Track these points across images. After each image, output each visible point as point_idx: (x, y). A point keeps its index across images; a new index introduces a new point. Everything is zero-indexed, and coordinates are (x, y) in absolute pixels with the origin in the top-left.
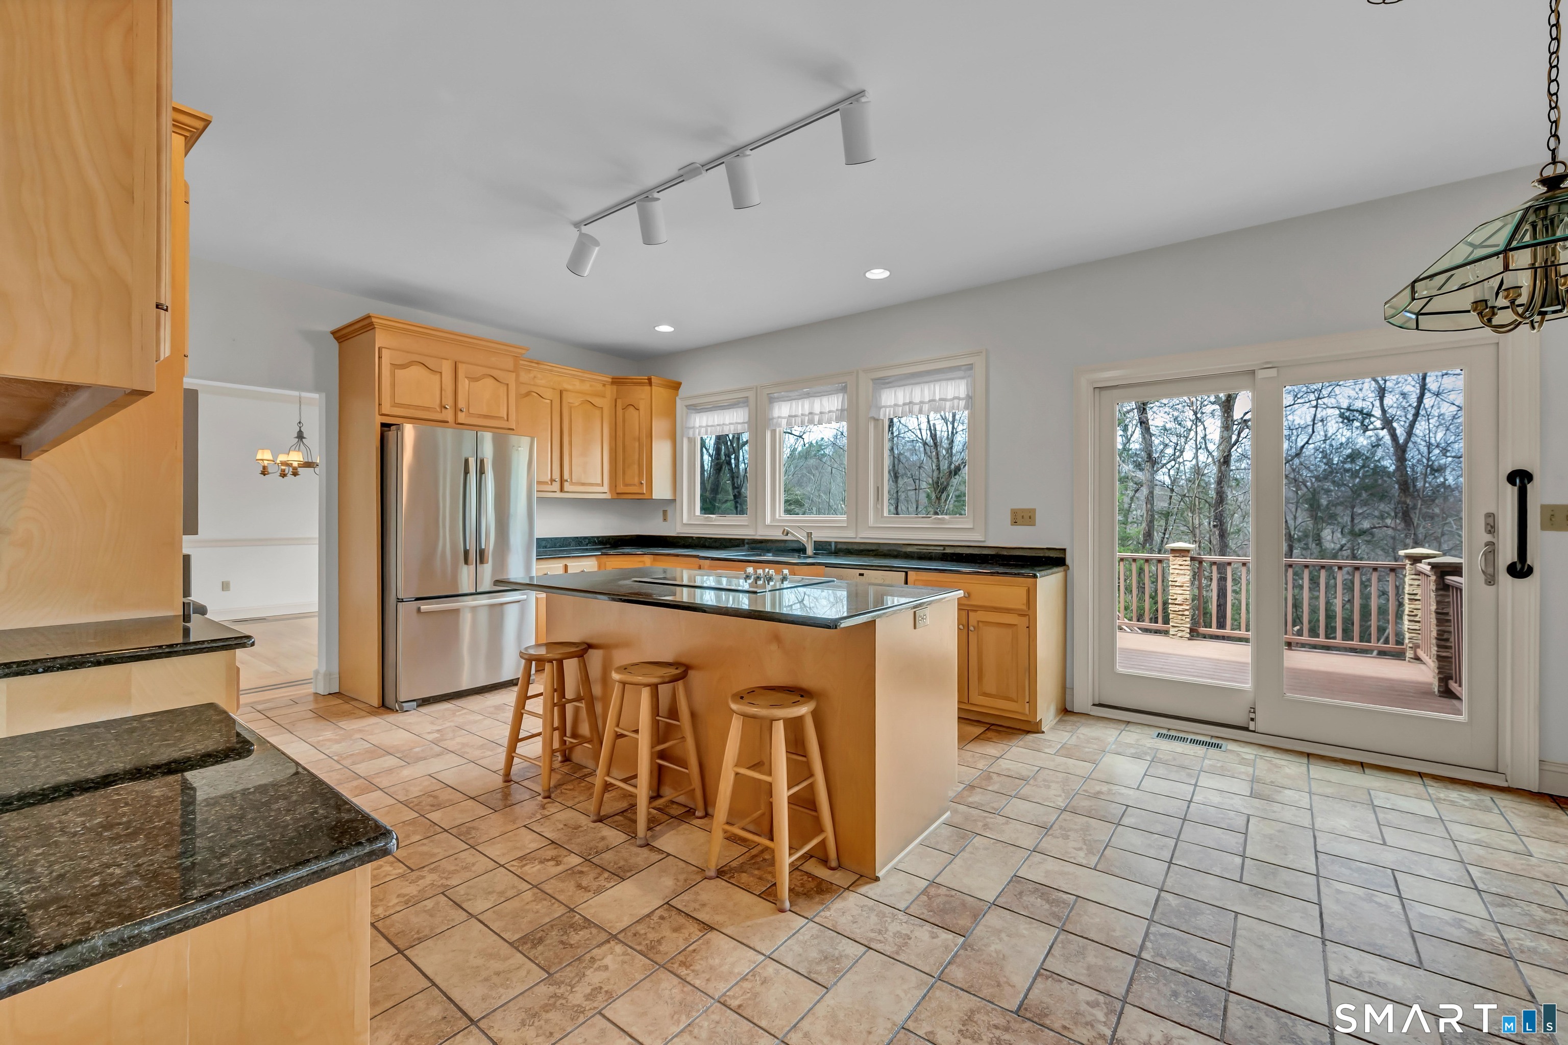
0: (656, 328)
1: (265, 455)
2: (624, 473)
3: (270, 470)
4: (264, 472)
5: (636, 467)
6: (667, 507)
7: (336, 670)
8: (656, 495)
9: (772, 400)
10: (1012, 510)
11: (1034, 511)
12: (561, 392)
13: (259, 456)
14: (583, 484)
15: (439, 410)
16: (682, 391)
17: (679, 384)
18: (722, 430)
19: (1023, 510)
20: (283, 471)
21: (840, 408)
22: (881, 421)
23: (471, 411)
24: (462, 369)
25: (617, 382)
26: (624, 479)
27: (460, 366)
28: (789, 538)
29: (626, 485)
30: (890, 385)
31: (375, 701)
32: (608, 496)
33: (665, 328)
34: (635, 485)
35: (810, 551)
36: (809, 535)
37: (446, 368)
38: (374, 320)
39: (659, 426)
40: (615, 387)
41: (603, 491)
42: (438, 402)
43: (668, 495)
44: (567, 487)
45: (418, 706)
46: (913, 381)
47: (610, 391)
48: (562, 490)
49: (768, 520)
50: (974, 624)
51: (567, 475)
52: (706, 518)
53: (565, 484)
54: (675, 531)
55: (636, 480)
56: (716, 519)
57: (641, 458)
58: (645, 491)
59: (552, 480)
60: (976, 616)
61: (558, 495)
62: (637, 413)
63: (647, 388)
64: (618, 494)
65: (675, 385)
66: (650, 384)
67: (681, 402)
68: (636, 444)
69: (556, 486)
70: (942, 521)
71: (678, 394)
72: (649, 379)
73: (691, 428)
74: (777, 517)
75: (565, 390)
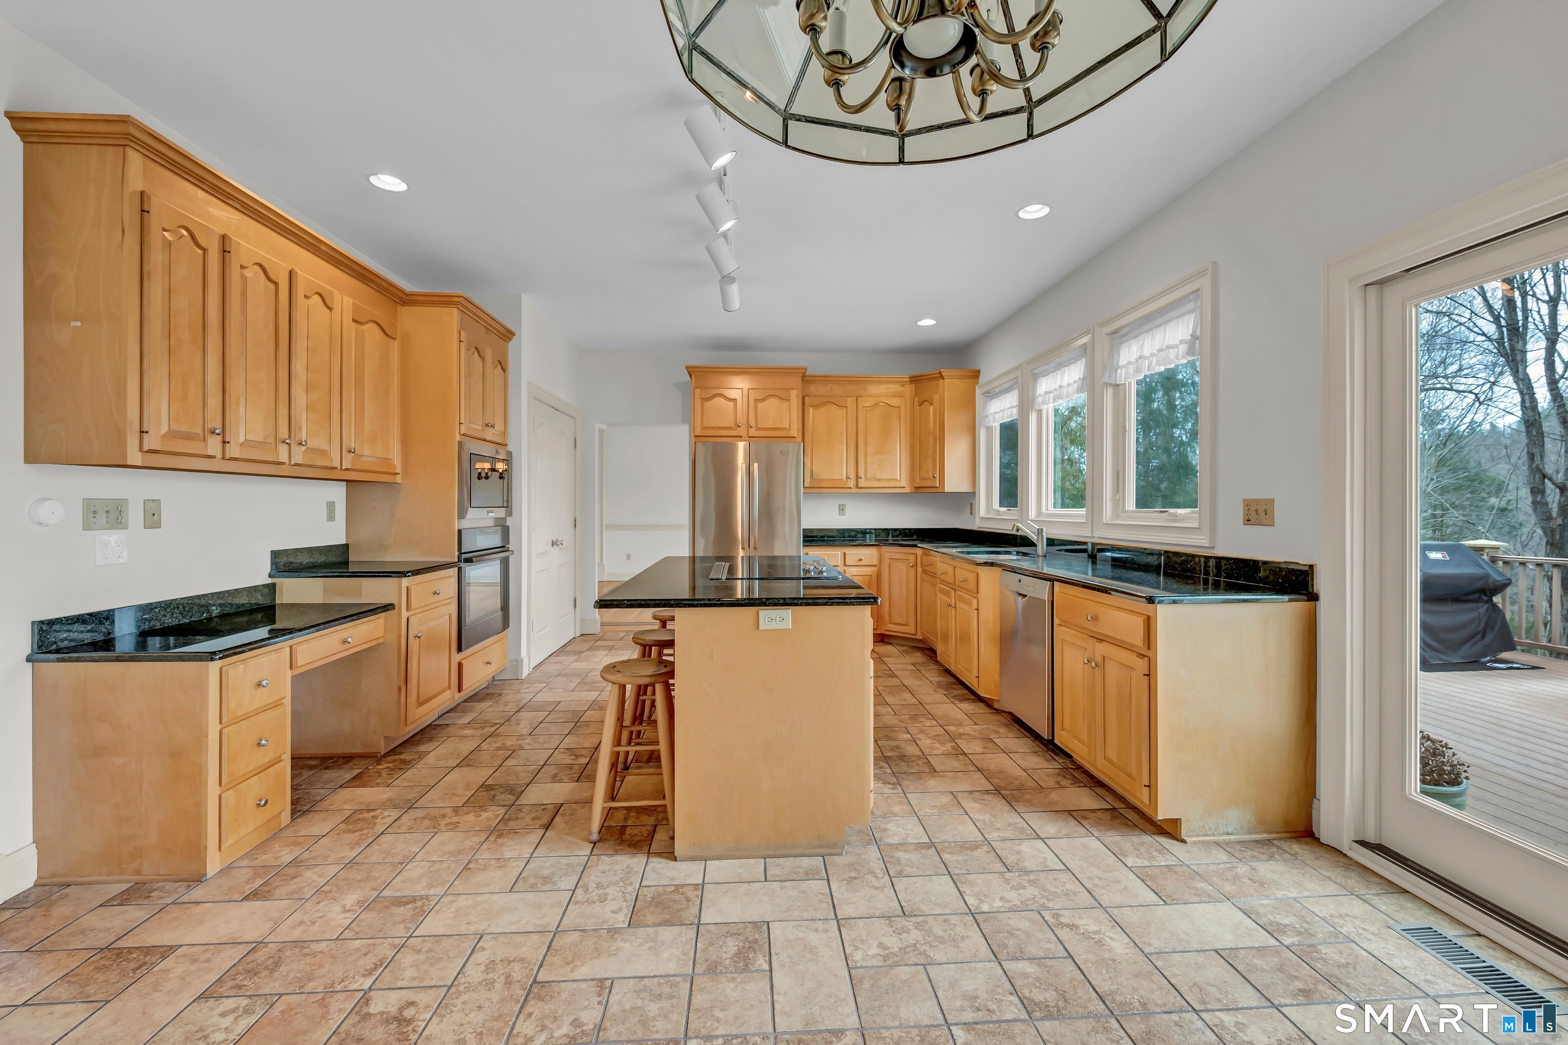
0: (919, 323)
2: (920, 467)
5: (930, 460)
6: (967, 500)
8: (949, 487)
9: (1035, 378)
10: (1244, 500)
11: (1272, 501)
12: (857, 398)
14: (879, 480)
15: (734, 428)
16: (983, 379)
17: (979, 372)
18: (1005, 415)
19: (1257, 501)
21: (1082, 376)
22: (1121, 387)
23: (760, 425)
24: (752, 393)
25: (915, 380)
26: (920, 473)
27: (750, 390)
28: (1019, 533)
29: (922, 479)
30: (1127, 337)
32: (907, 490)
33: (927, 322)
34: (929, 479)
35: (1041, 548)
36: (1040, 532)
39: (952, 418)
40: (913, 386)
42: (734, 421)
43: (965, 488)
44: (862, 483)
46: (1146, 328)
47: (909, 389)
48: (857, 486)
49: (1032, 514)
50: (1099, 658)
51: (861, 473)
52: (998, 511)
53: (860, 480)
54: (976, 525)
55: (930, 475)
56: (1003, 513)
57: (934, 452)
58: (938, 485)
59: (848, 478)
60: (1101, 649)
61: (854, 490)
62: (932, 408)
63: (941, 382)
64: (916, 488)
65: (976, 375)
66: (942, 377)
67: (978, 391)
68: (931, 439)
69: (851, 483)
70: (1175, 517)
71: (978, 383)
72: (940, 373)
73: (987, 416)
74: (1044, 510)
75: (861, 396)
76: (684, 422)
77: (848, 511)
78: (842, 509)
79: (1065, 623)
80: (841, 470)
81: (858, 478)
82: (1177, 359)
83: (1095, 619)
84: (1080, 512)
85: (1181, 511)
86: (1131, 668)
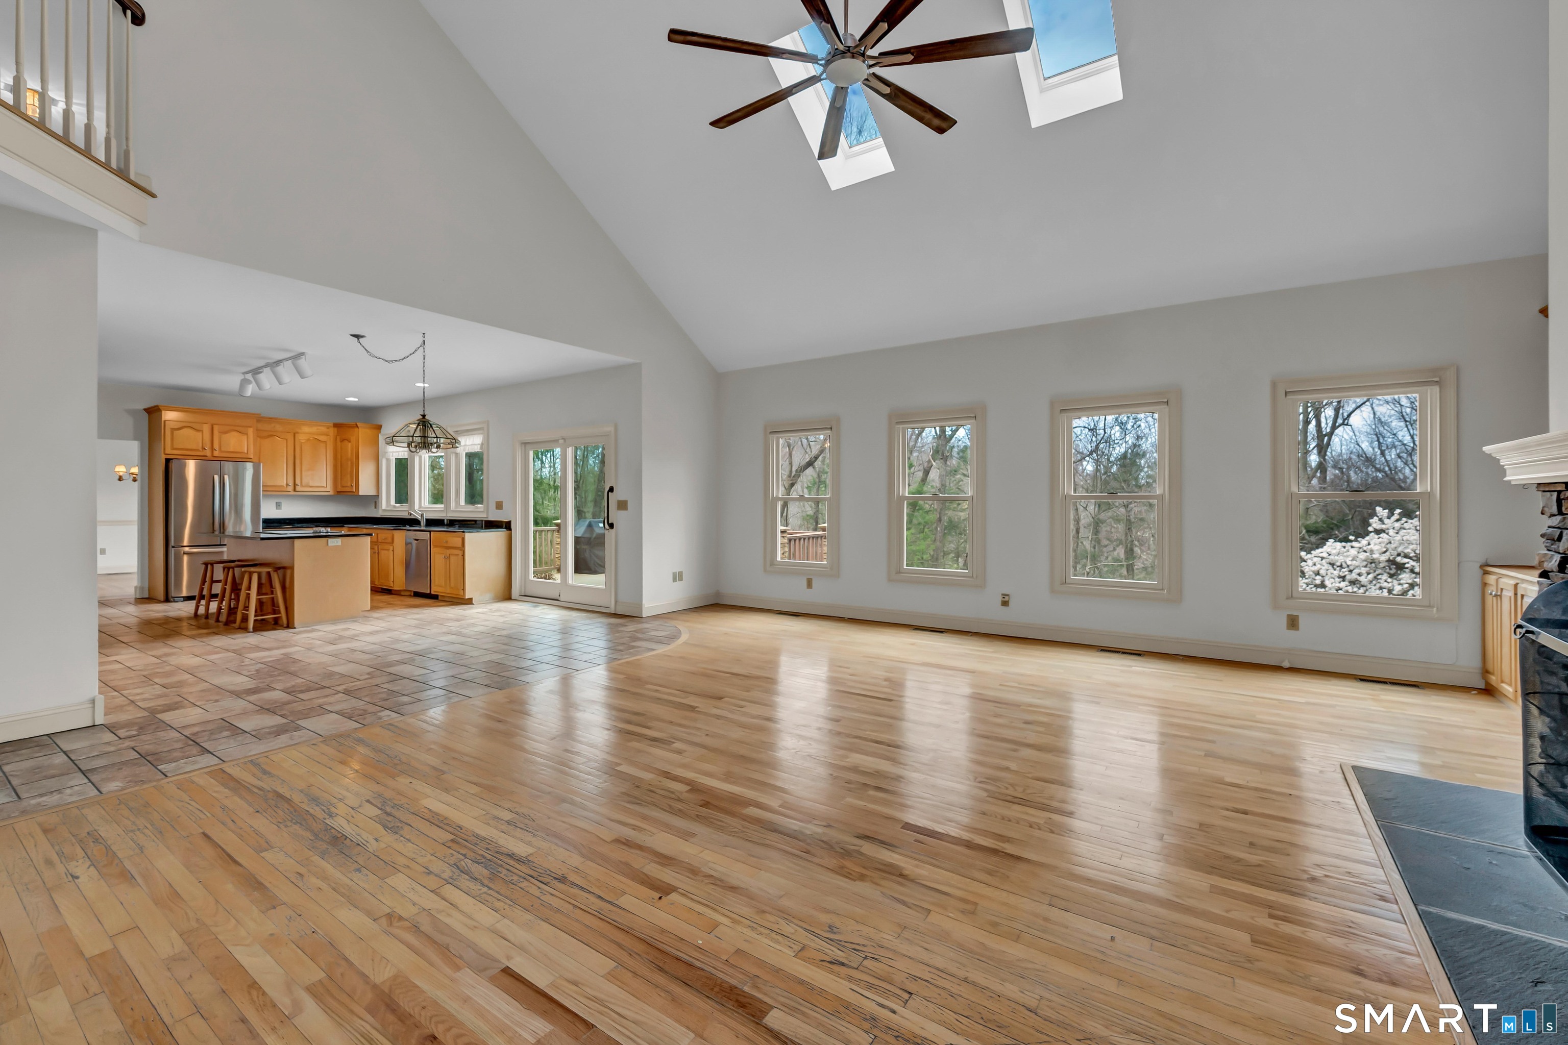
1: (121, 469)
2: (341, 480)
3: (124, 478)
4: (120, 479)
5: (349, 476)
6: (374, 500)
7: (147, 586)
8: (362, 492)
10: (496, 502)
11: (505, 503)
12: (294, 434)
13: (117, 469)
14: (311, 487)
15: (201, 450)
16: (383, 430)
17: (381, 426)
18: (399, 455)
19: (499, 502)
20: (135, 478)
23: (223, 449)
24: (216, 428)
25: (338, 426)
26: (341, 483)
27: (215, 426)
28: (412, 517)
29: (343, 487)
30: (460, 435)
31: (162, 597)
32: (331, 493)
33: (352, 399)
34: (347, 487)
35: (423, 523)
36: (422, 515)
37: (206, 429)
38: (160, 407)
39: (364, 452)
40: (336, 429)
41: (329, 489)
42: (201, 445)
43: (372, 492)
44: (298, 488)
45: (184, 601)
46: (467, 434)
47: (332, 431)
48: (295, 490)
49: (417, 507)
50: (448, 555)
51: (298, 482)
52: (394, 506)
53: (297, 487)
54: (379, 514)
55: (349, 484)
56: (398, 507)
57: (352, 472)
58: (354, 491)
59: (287, 485)
60: (449, 552)
61: (293, 493)
62: (350, 444)
63: (356, 429)
64: (338, 492)
65: (379, 428)
66: (358, 427)
67: (381, 438)
68: (349, 463)
69: (290, 488)
70: (477, 508)
71: (380, 432)
72: (356, 425)
73: (387, 452)
74: (423, 505)
75: (298, 433)
76: (135, 439)
77: (283, 505)
78: (278, 506)
79: (436, 546)
80: (282, 479)
81: (295, 485)
82: (477, 449)
83: (447, 542)
84: (440, 506)
85: (479, 505)
86: (458, 555)
